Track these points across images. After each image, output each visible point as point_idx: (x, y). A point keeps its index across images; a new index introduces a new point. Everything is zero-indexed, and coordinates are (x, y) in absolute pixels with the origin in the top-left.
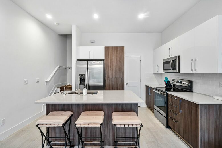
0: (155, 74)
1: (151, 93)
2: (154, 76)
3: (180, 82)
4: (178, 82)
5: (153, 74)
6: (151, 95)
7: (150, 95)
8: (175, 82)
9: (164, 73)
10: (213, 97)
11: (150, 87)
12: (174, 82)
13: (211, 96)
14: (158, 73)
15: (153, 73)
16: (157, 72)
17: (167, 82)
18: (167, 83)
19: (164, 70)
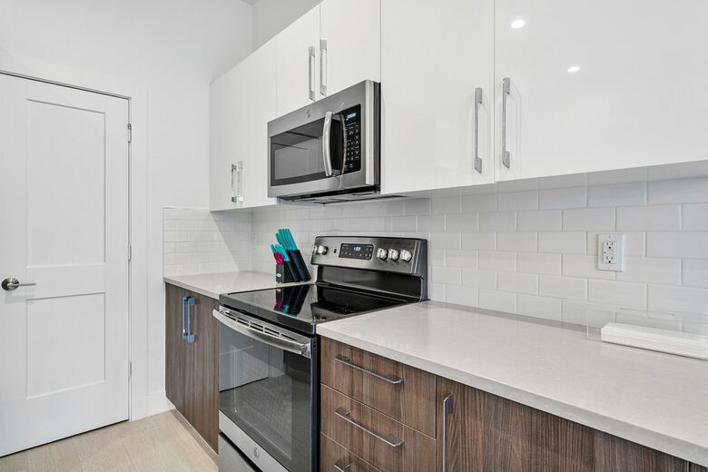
0: (220, 214)
1: (196, 329)
2: (214, 226)
3: (358, 249)
4: (347, 251)
5: (211, 217)
6: (196, 338)
7: (191, 338)
8: (331, 252)
9: (273, 201)
10: (595, 330)
11: (190, 295)
12: (325, 253)
13: (580, 328)
14: (238, 206)
15: (208, 208)
16: (233, 200)
17: (288, 253)
18: (287, 259)
19: (275, 182)
